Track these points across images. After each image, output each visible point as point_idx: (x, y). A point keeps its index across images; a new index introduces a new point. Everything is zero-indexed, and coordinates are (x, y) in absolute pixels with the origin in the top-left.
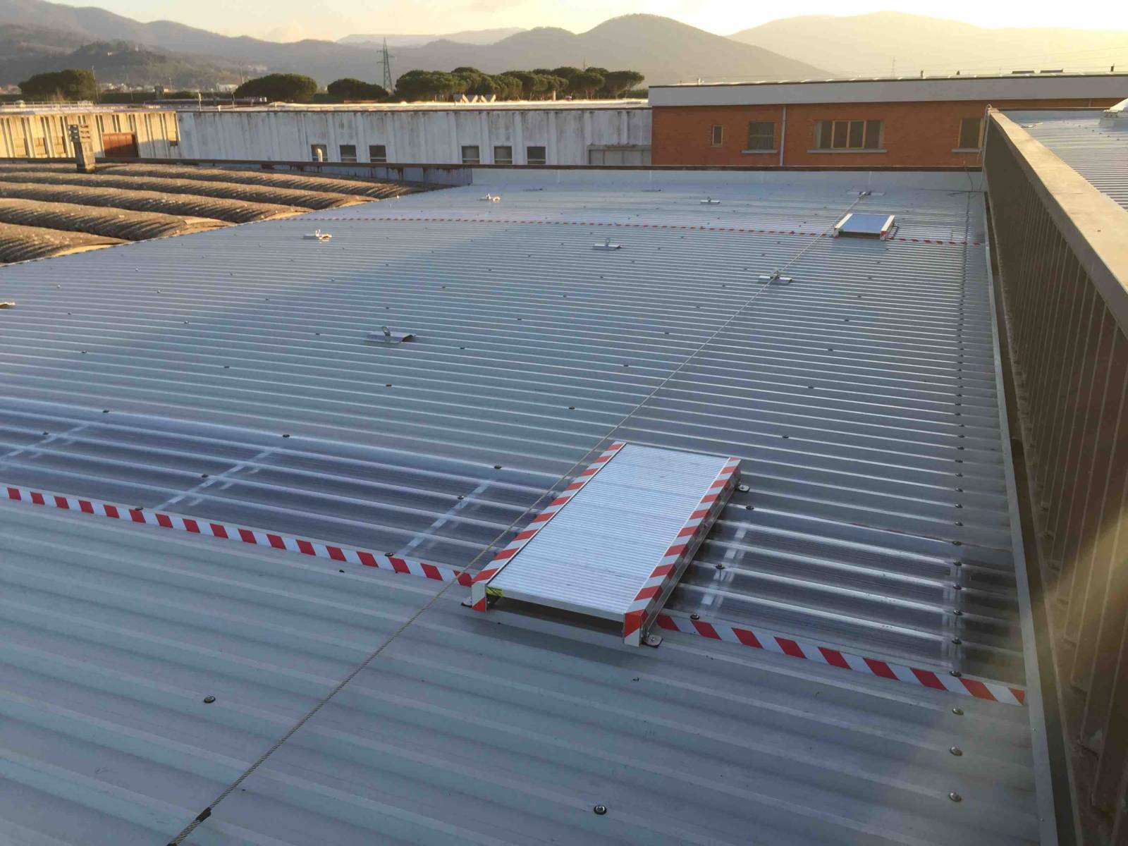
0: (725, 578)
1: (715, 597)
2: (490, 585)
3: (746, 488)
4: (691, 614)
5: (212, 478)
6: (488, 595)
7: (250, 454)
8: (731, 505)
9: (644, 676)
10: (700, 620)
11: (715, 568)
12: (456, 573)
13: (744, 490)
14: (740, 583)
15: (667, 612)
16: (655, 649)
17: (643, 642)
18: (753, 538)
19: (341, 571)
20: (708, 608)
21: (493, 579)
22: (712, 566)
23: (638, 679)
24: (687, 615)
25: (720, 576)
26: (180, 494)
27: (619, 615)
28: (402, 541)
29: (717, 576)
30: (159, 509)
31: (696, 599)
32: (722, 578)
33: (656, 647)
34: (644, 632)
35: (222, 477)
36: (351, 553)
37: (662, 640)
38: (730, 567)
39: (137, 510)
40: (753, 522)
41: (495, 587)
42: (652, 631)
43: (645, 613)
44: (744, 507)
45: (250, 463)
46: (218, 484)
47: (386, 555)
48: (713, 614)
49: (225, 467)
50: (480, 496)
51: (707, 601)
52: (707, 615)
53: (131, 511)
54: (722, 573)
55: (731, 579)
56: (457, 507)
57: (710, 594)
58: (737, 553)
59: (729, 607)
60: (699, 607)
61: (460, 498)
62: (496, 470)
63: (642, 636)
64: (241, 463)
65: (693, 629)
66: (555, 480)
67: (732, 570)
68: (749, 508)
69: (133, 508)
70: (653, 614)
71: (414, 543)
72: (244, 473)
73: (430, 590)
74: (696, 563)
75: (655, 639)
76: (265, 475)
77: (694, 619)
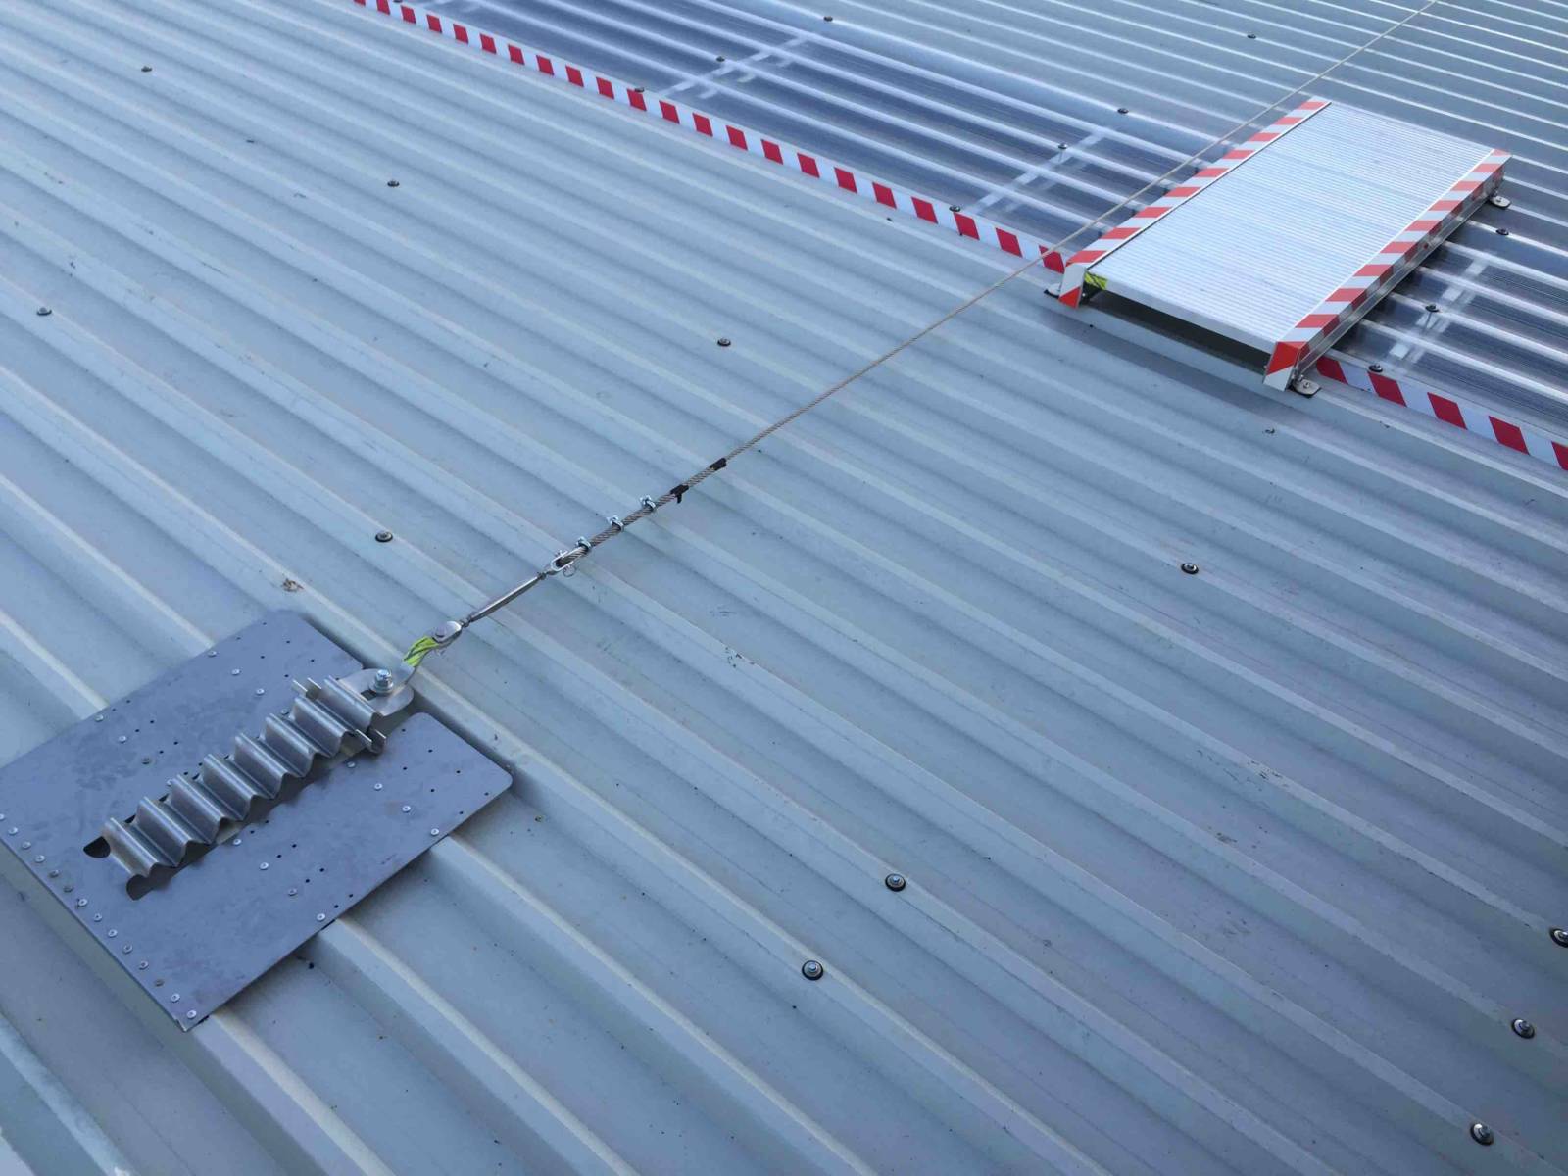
0: (1433, 327)
1: (1413, 348)
2: (1092, 271)
3: (1504, 202)
4: (1369, 365)
5: (731, 64)
6: (1085, 285)
7: (778, 38)
8: (1473, 223)
9: (1283, 429)
10: (1383, 374)
11: (1424, 308)
12: (1043, 249)
13: (1501, 204)
14: (1456, 335)
15: (1335, 354)
16: (1306, 399)
17: (1292, 387)
18: (1493, 276)
19: (889, 219)
20: (1398, 362)
21: (1096, 264)
22: (1419, 305)
23: (1273, 432)
24: (1365, 365)
25: (1428, 321)
26: (691, 79)
27: (1267, 343)
28: (974, 194)
29: (1422, 321)
30: (664, 96)
31: (1384, 346)
32: (1430, 325)
33: (1309, 396)
34: (1297, 373)
35: (742, 65)
36: (904, 196)
37: (1320, 389)
38: (1446, 311)
39: (637, 91)
40: (1501, 254)
41: (1100, 275)
42: (1307, 376)
43: (1306, 348)
44: (1493, 230)
45: (779, 51)
46: (736, 74)
47: (950, 209)
48: (1402, 371)
49: (745, 52)
50: (1090, 149)
51: (1399, 351)
52: (1393, 371)
53: (629, 91)
54: (1432, 317)
55: (1442, 329)
56: (1055, 160)
57: (1405, 343)
58: (1462, 294)
59: (1430, 365)
60: (1385, 357)
61: (1062, 148)
62: (1119, 114)
63: (1293, 377)
64: (767, 49)
65: (1368, 384)
66: (1206, 143)
67: (1450, 315)
68: (1501, 233)
69: (633, 88)
70: (1315, 354)
71: (989, 200)
72: (770, 64)
73: (1004, 265)
74: (1395, 296)
75: (1310, 386)
76: (797, 70)
77: (1374, 371)
